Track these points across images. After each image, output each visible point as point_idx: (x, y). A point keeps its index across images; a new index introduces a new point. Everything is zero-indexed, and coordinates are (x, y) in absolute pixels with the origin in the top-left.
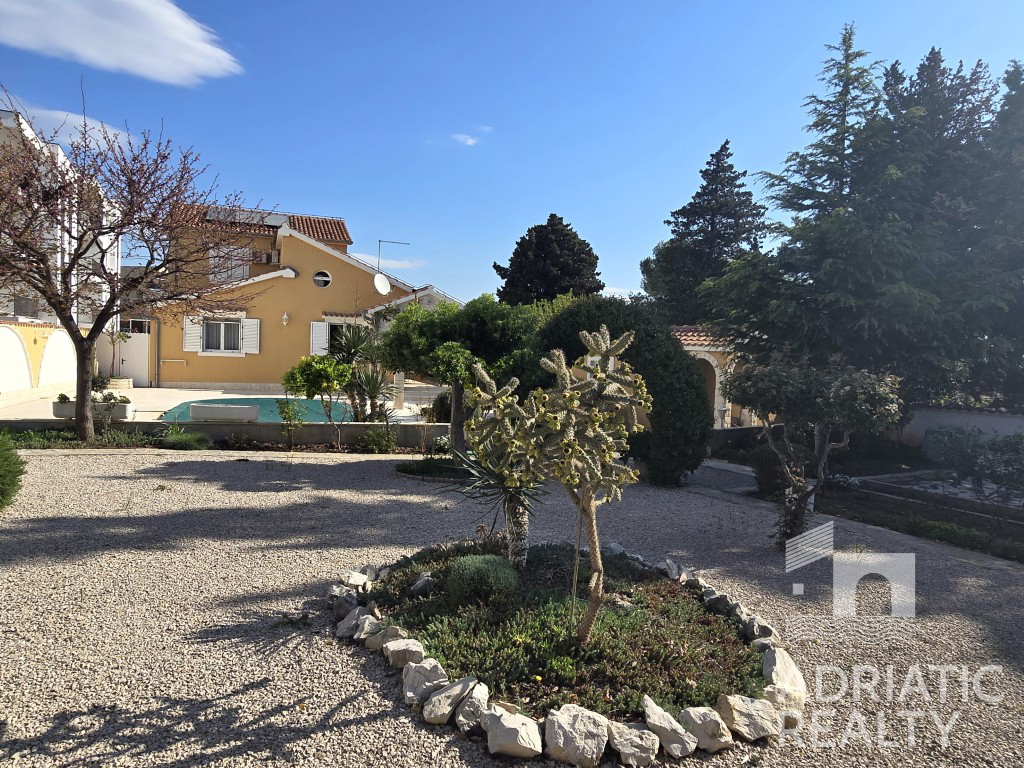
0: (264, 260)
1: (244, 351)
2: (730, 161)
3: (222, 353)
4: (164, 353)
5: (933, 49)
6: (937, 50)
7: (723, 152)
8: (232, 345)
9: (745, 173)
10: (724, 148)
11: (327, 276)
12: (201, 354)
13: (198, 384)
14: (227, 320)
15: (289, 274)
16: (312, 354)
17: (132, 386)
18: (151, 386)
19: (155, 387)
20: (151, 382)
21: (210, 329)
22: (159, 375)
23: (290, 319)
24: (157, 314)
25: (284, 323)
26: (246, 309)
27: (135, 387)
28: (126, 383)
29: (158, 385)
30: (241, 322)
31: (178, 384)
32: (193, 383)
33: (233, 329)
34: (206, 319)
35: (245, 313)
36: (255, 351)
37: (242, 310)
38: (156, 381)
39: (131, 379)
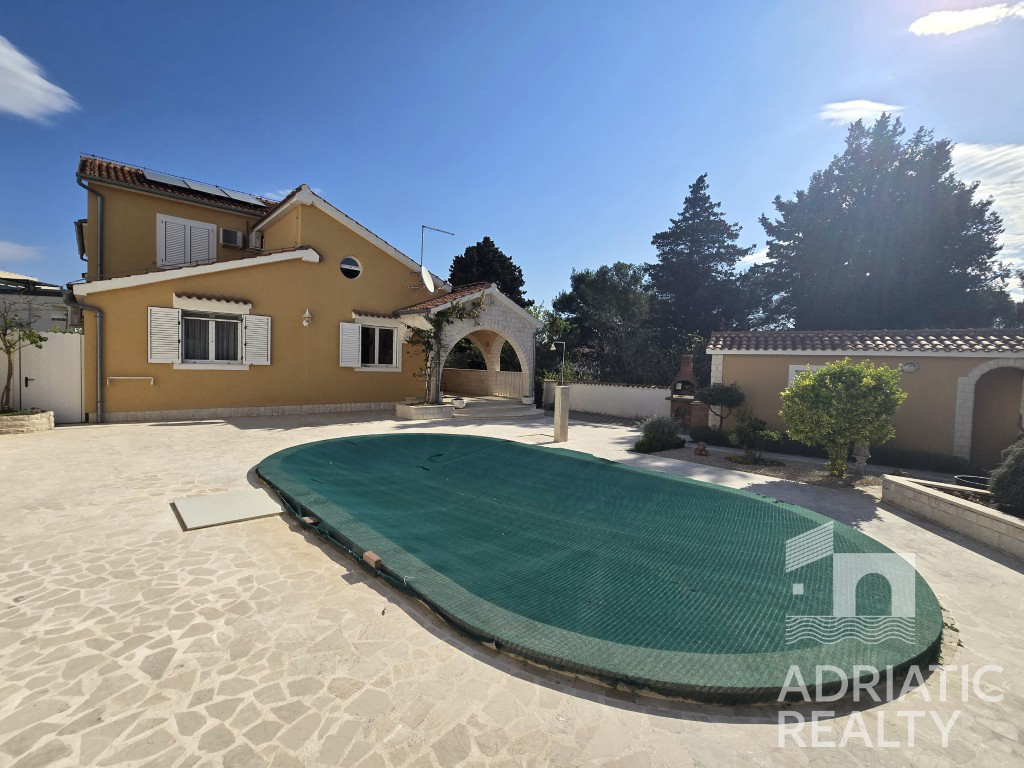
0: (239, 243)
1: (247, 362)
2: (707, 192)
3: (212, 365)
4: (113, 362)
5: (884, 114)
6: (887, 115)
7: (699, 185)
8: (227, 352)
9: (719, 204)
10: (701, 180)
11: (357, 265)
12: (178, 365)
13: (174, 413)
14: (218, 316)
15: (311, 256)
16: (342, 365)
17: (53, 425)
18: (86, 421)
19: (97, 423)
20: (87, 415)
21: (193, 329)
22: (103, 402)
23: (312, 319)
24: (97, 302)
25: (305, 324)
26: (250, 302)
27: (57, 425)
28: (44, 420)
29: (102, 418)
30: (242, 321)
31: (139, 414)
32: (165, 412)
33: (228, 329)
34: (185, 313)
35: (249, 306)
36: (265, 362)
37: (245, 303)
38: (98, 412)
39: (52, 413)
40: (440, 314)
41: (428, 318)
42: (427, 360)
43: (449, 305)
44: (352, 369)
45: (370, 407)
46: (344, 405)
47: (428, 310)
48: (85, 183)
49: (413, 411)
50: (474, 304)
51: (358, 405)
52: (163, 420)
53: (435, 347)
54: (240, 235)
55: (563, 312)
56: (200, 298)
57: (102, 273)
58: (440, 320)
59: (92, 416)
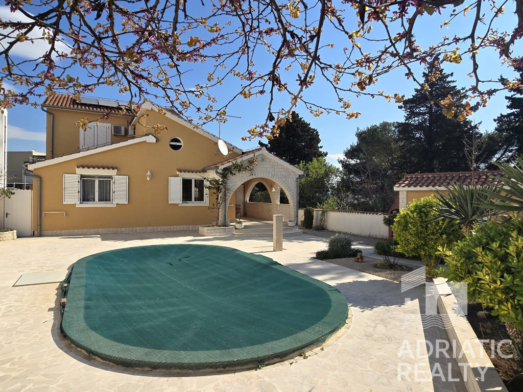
0: (123, 133)
1: (115, 202)
2: (441, 67)
3: (97, 204)
4: (45, 207)
8: (105, 196)
11: (180, 142)
12: (79, 205)
13: (76, 231)
14: (99, 177)
15: (151, 139)
16: (170, 203)
17: (16, 237)
18: (33, 236)
19: (38, 237)
20: (34, 232)
21: (86, 185)
22: (41, 225)
23: (152, 175)
24: (39, 173)
25: (148, 179)
26: (116, 168)
27: (18, 237)
28: (10, 235)
29: (40, 234)
30: (112, 178)
31: (58, 232)
32: (71, 231)
33: (105, 184)
34: (82, 176)
35: (116, 171)
36: (125, 201)
37: (113, 169)
38: (39, 231)
39: (15, 231)
40: (225, 169)
41: (217, 173)
42: (217, 199)
43: (231, 164)
44: (177, 204)
45: (189, 228)
46: (172, 227)
47: (217, 167)
48: (45, 109)
49: (205, 231)
50: (249, 161)
51: (181, 226)
52: (70, 235)
53: (223, 190)
54: (123, 128)
55: (352, 159)
56: (89, 168)
57: (52, 155)
58: (226, 173)
59: (36, 233)
